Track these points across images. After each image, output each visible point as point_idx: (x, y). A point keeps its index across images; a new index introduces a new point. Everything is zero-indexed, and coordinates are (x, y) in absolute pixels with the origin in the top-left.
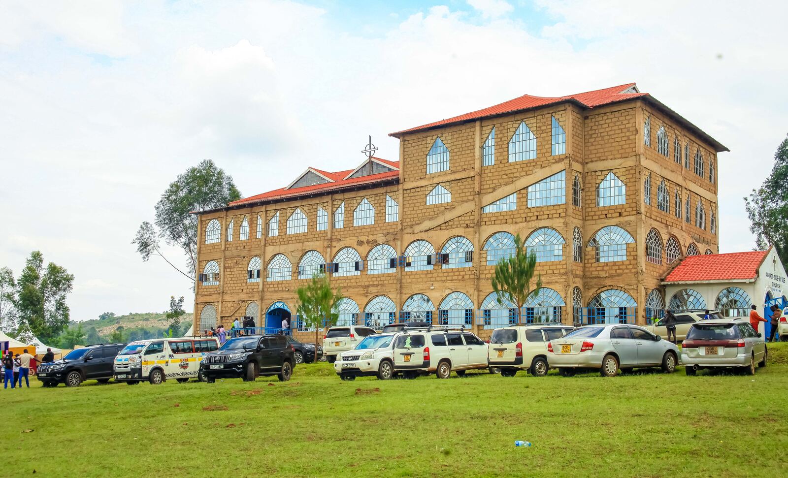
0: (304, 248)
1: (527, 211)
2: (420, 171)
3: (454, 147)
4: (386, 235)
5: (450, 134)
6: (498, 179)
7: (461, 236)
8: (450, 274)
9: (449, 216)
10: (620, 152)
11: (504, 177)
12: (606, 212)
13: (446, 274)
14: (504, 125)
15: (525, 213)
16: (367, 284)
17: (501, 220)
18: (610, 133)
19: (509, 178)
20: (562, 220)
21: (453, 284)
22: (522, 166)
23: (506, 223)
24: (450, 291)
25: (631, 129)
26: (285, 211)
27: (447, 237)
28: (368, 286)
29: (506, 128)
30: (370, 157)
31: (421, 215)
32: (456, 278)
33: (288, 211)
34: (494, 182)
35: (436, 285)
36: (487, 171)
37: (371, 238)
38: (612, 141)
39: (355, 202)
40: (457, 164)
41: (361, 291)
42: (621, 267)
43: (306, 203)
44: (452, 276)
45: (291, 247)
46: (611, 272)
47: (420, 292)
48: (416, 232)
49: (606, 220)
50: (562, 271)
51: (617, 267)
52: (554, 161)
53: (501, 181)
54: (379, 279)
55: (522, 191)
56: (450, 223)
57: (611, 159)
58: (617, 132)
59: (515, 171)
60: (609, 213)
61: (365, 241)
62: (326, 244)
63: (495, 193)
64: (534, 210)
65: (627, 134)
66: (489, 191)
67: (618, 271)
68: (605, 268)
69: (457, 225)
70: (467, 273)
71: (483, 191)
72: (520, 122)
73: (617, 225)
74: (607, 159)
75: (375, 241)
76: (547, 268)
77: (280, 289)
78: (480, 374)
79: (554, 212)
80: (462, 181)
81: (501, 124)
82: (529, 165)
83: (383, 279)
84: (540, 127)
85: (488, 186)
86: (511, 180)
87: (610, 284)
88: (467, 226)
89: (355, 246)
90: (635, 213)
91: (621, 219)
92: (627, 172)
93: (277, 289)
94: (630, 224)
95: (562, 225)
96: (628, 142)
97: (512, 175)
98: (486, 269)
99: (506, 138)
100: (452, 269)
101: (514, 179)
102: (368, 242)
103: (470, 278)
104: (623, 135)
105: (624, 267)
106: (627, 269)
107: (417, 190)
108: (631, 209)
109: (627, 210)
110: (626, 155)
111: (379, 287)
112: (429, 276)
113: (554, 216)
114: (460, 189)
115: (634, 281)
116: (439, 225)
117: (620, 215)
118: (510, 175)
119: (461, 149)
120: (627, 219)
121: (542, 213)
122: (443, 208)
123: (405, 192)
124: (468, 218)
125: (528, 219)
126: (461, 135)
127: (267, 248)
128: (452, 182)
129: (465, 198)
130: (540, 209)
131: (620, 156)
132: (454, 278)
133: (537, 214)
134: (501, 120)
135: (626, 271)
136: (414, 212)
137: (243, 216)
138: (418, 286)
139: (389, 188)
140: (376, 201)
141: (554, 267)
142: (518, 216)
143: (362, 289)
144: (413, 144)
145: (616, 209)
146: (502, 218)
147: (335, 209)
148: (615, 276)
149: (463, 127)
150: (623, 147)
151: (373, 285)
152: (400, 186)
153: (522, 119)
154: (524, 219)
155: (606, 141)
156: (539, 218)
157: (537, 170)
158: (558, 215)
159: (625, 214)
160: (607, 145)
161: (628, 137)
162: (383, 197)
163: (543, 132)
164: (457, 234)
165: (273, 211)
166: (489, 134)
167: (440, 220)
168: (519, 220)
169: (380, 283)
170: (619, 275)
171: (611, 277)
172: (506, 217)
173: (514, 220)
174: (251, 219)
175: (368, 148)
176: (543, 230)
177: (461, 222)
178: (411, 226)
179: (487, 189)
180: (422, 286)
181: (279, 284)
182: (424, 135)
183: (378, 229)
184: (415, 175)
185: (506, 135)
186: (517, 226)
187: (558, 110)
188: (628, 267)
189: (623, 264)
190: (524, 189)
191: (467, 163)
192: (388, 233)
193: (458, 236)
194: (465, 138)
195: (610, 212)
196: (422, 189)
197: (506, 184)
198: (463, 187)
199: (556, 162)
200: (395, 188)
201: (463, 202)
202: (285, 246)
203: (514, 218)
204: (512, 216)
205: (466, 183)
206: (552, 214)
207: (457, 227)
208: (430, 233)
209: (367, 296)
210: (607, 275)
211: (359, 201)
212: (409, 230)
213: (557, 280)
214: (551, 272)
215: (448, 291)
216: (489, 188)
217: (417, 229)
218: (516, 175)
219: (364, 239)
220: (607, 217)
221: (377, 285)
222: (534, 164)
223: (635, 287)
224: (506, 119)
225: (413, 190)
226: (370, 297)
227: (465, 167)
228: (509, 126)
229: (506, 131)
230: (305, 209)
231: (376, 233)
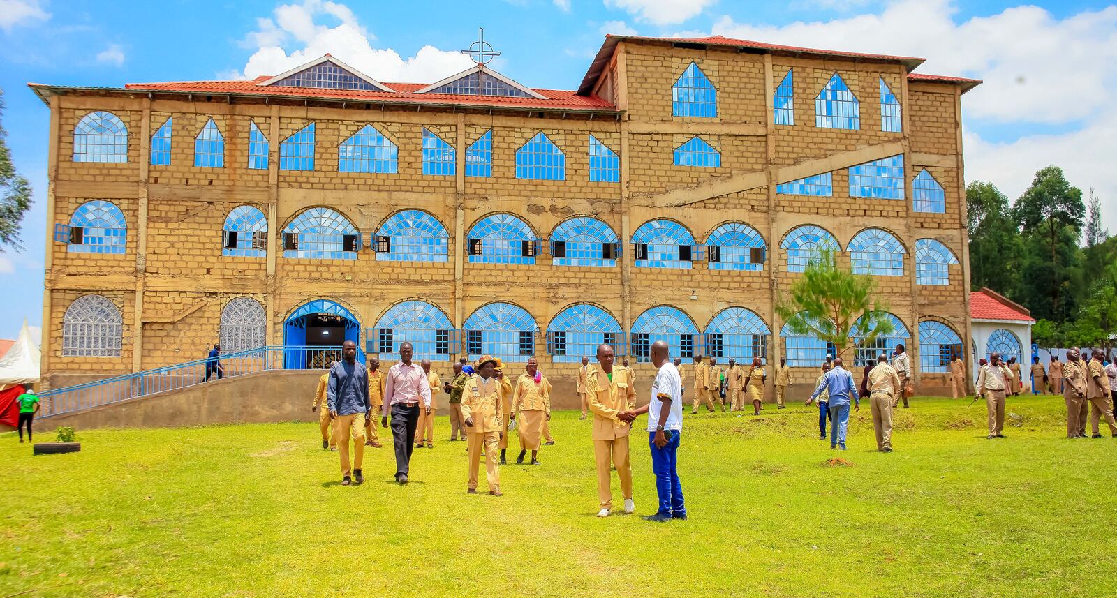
0: (393, 202)
1: (849, 201)
2: (660, 109)
3: (726, 85)
4: (591, 202)
5: (716, 63)
6: (802, 148)
7: (743, 223)
8: (725, 279)
9: (720, 188)
10: (936, 146)
11: (812, 146)
12: (922, 220)
13: (719, 279)
14: (808, 70)
15: (846, 203)
16: (555, 281)
17: (810, 208)
18: (923, 119)
19: (820, 149)
20: (903, 222)
21: (730, 295)
22: (840, 136)
23: (817, 213)
24: (727, 306)
25: (949, 120)
26: (335, 126)
27: (719, 221)
28: (558, 285)
29: (811, 75)
30: (481, 65)
31: (666, 179)
32: (737, 285)
33: (343, 127)
34: (795, 150)
35: (701, 293)
36: (782, 132)
37: (559, 203)
38: (926, 129)
39: (518, 135)
40: (732, 112)
41: (542, 292)
42: (943, 293)
43: (395, 119)
44: (729, 282)
45: (357, 196)
46: (931, 298)
47: (669, 303)
48: (658, 204)
49: (922, 231)
50: (906, 291)
51: (938, 293)
52: (886, 139)
53: (807, 151)
54: (580, 275)
55: (841, 172)
56: (723, 200)
57: (926, 153)
58: (932, 119)
59: (830, 141)
60: (925, 222)
61: (547, 208)
62: (450, 200)
63: (798, 167)
64: (862, 201)
65: (945, 125)
66: (787, 162)
67: (941, 298)
68: (924, 293)
69: (736, 205)
70: (756, 279)
71: (780, 161)
72: (832, 73)
73: (936, 239)
74: (919, 152)
75: (570, 210)
76: (883, 284)
77: (327, 275)
79: (890, 208)
80: (741, 138)
81: (804, 68)
82: (849, 136)
83: (588, 275)
84: (863, 87)
85: (787, 155)
86: (823, 152)
87: (931, 314)
88: (753, 209)
89: (525, 214)
90: (958, 226)
91: (941, 232)
92: (946, 174)
93: (316, 275)
94: (952, 240)
95: (902, 227)
96: (945, 135)
97: (824, 146)
98: (787, 278)
99: (812, 91)
100: (729, 272)
101: (828, 153)
102: (553, 210)
103: (760, 288)
104: (939, 125)
105: (947, 294)
106: (951, 296)
107: (655, 137)
108: (952, 221)
109: (948, 221)
110: (945, 152)
111: (581, 290)
112: (685, 278)
113: (891, 214)
114: (738, 151)
115: (960, 312)
116: (703, 201)
117: (939, 226)
118: (821, 146)
119: (737, 91)
120: (948, 232)
121: (872, 207)
122: (708, 175)
123: (633, 137)
124: (754, 197)
125: (851, 212)
126: (737, 69)
127: (282, 191)
128: (723, 137)
129: (749, 166)
130: (866, 198)
131: (936, 151)
132: (732, 285)
133: (866, 207)
134: (803, 63)
135: (949, 298)
136: (651, 172)
137: (205, 118)
138: (665, 293)
139: (596, 125)
140: (569, 143)
141: (894, 284)
142: (837, 206)
143: (541, 290)
144: (645, 63)
145: (934, 218)
146: (810, 204)
148: (937, 304)
149: (739, 57)
150: (940, 140)
151: (568, 285)
152: (624, 126)
153: (837, 71)
154: (846, 212)
155: (918, 129)
156: (868, 213)
157: (862, 147)
158: (895, 214)
159: (945, 226)
160: (919, 134)
161: (946, 128)
162: (582, 137)
163: (869, 95)
164: (736, 217)
165: (299, 121)
166: (784, 78)
167: (705, 193)
168: (837, 213)
169: (583, 281)
170: (941, 303)
171: (931, 304)
172: (817, 205)
173: (831, 211)
174: (231, 128)
176: (874, 231)
177: (742, 201)
178: (649, 195)
179: (784, 158)
180: (672, 293)
181: (321, 264)
182: (668, 52)
183: (573, 189)
184: (652, 113)
185: (811, 86)
186: (837, 221)
187: (889, 71)
188: (953, 294)
189: (946, 290)
190: (843, 169)
191: (749, 113)
192: (598, 200)
193: (737, 222)
194: (744, 75)
195: (927, 220)
196: (665, 138)
197: (816, 157)
198: (743, 149)
199: (890, 141)
200: (611, 127)
201: (746, 171)
202: (341, 194)
203: (828, 209)
204: (827, 205)
205: (749, 143)
206: (888, 211)
207: (735, 208)
208: (687, 211)
209: (555, 303)
210: (926, 302)
211: (530, 136)
212: (643, 201)
213: (899, 302)
214: (889, 290)
215: (722, 306)
216: (788, 158)
217: (661, 200)
218: (830, 147)
219: (546, 203)
220: (922, 227)
221: (577, 286)
222: (858, 137)
223: (962, 319)
224: (811, 64)
225: (649, 137)
226: (563, 304)
227: (747, 119)
228: (816, 75)
229: (812, 81)
230: (391, 129)
231: (572, 195)
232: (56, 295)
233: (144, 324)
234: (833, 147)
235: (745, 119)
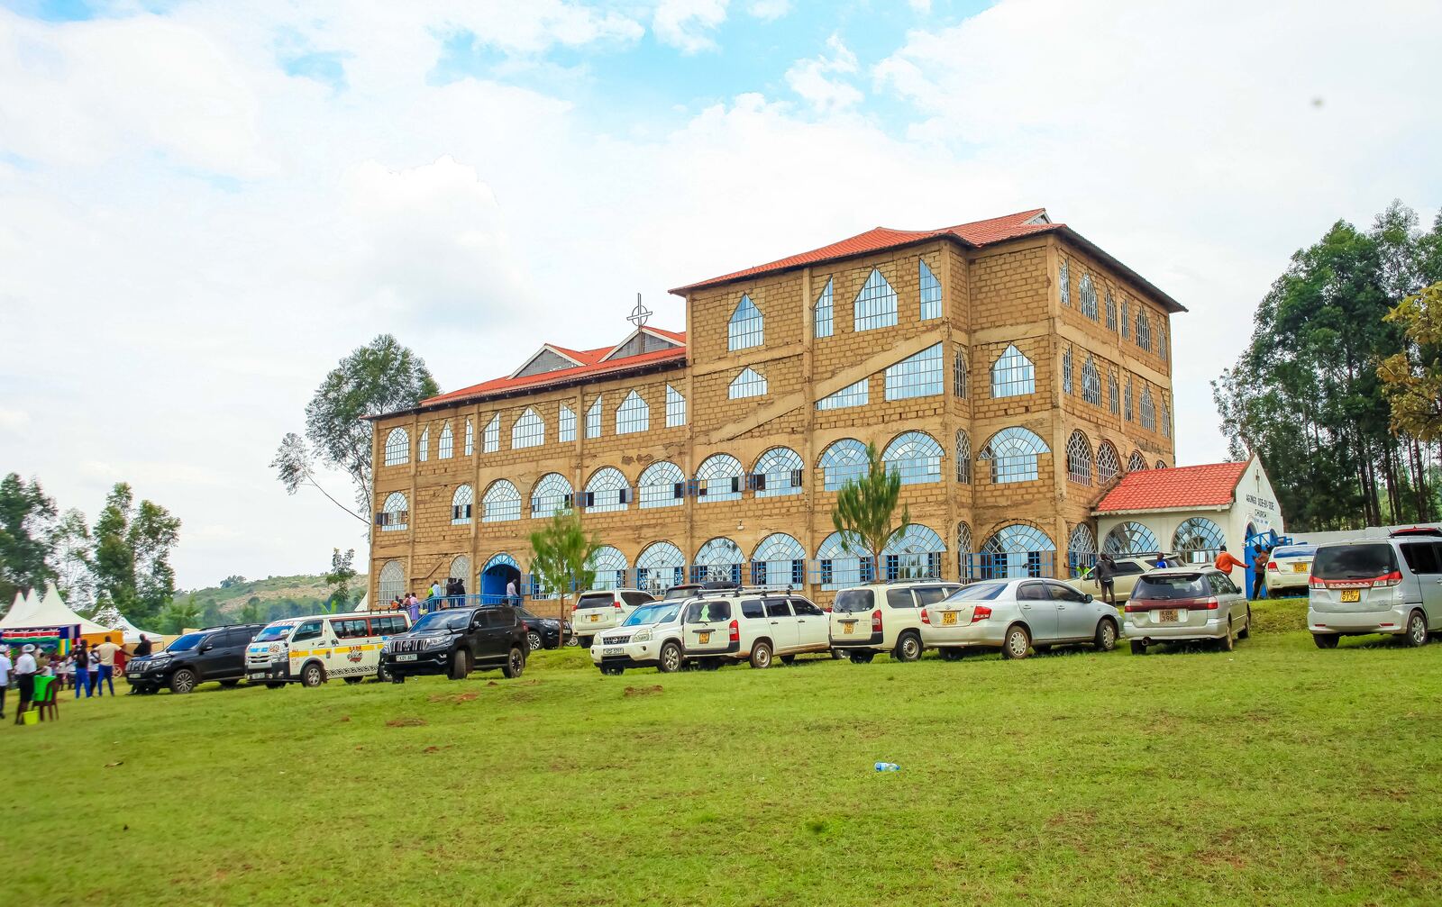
0: (539, 469)
1: (884, 406)
2: (717, 347)
3: (771, 309)
4: (666, 447)
5: (764, 289)
6: (839, 358)
7: (784, 447)
8: (768, 506)
9: (764, 415)
10: (1025, 313)
11: (848, 354)
12: (1006, 406)
13: (762, 506)
14: (846, 274)
15: (881, 409)
16: (639, 523)
17: (845, 420)
18: (1008, 285)
19: (856, 355)
20: (938, 420)
21: (773, 521)
22: (876, 336)
23: (853, 425)
24: (769, 533)
25: (1040, 279)
26: (508, 413)
27: (762, 449)
28: (641, 527)
29: (850, 278)
30: (641, 326)
31: (721, 415)
32: (777, 511)
33: (514, 413)
34: (833, 361)
35: (747, 523)
36: (821, 346)
37: (644, 452)
38: (1012, 296)
39: (617, 396)
40: (776, 336)
41: (630, 534)
42: (1030, 490)
44: (771, 509)
45: (520, 468)
46: (1015, 498)
47: (722, 534)
48: (713, 441)
49: (1005, 419)
50: (941, 498)
51: (1023, 491)
52: (924, 328)
53: (843, 360)
54: (657, 516)
55: (877, 376)
56: (767, 427)
57: (1011, 325)
58: (1019, 283)
59: (865, 344)
60: (1010, 408)
61: (635, 458)
62: (574, 462)
63: (835, 379)
64: (896, 404)
65: (1035, 286)
66: (825, 376)
67: (1027, 497)
69: (777, 430)
70: (794, 503)
71: (815, 377)
72: (870, 269)
73: (1022, 426)
74: (1005, 325)
75: (650, 457)
76: (918, 493)
77: (504, 534)
78: (818, 660)
79: (926, 407)
80: (784, 361)
81: (842, 272)
82: (886, 335)
83: (663, 515)
84: (902, 277)
85: (824, 369)
86: (859, 358)
87: (1014, 517)
88: (793, 431)
89: (619, 465)
90: (1049, 406)
91: (1029, 417)
92: (1036, 345)
93: (497, 534)
94: (1041, 424)
96: (1036, 298)
97: (861, 351)
98: (823, 498)
99: (850, 295)
100: (771, 498)
101: (864, 357)
102: (639, 459)
103: (798, 512)
104: (1029, 287)
105: (1035, 490)
106: (1039, 492)
107: (714, 376)
108: (1042, 401)
109: (1037, 402)
110: (1034, 318)
111: (658, 528)
112: (735, 509)
113: (927, 413)
114: (781, 374)
115: (1050, 512)
116: (750, 431)
117: (1027, 410)
118: (857, 352)
119: (781, 313)
120: (1037, 416)
121: (907, 409)
122: (755, 404)
123: (695, 380)
124: (793, 419)
125: (886, 418)
126: (781, 290)
127: (481, 470)
128: (768, 363)
129: (790, 388)
130: (903, 402)
131: (1024, 320)
132: (773, 511)
133: (901, 410)
134: (841, 267)
135: (1036, 496)
136: (710, 411)
137: (443, 422)
138: (718, 525)
139: (670, 375)
140: (651, 395)
141: (929, 492)
142: (872, 414)
143: (631, 532)
144: (708, 306)
145: (1021, 401)
146: (846, 417)
147: (586, 408)
148: (1021, 504)
149: (783, 279)
150: (1030, 306)
151: (648, 526)
152: (688, 371)
153: (875, 265)
154: (881, 419)
155: (1004, 298)
156: (903, 416)
157: (898, 343)
158: (932, 412)
159: (1034, 409)
160: (1005, 304)
161: (1036, 290)
162: (661, 388)
163: (907, 284)
164: (777, 443)
165: (490, 413)
166: (824, 288)
167: (751, 423)
168: (872, 421)
169: (659, 521)
170: (1027, 503)
171: (1016, 505)
172: (852, 417)
173: (865, 421)
174: (456, 425)
175: (636, 312)
176: (910, 435)
177: (783, 425)
178: (706, 433)
179: (822, 373)
180: (724, 525)
181: (501, 526)
182: (724, 291)
183: (654, 438)
184: (711, 354)
185: (849, 289)
186: (871, 430)
187: (928, 250)
188: (1041, 489)
189: (1033, 486)
190: (879, 372)
191: (791, 333)
192: (671, 444)
193: (779, 447)
194: (787, 295)
195: (1012, 405)
196: (722, 375)
197: (852, 365)
198: (785, 371)
199: (928, 330)
200: (680, 374)
201: (785, 393)
202: (510, 468)
203: (864, 417)
204: (862, 415)
205: (790, 364)
206: (924, 411)
207: (777, 433)
208: (735, 443)
209: (639, 543)
210: (1009, 503)
211: (624, 395)
212: (702, 439)
213: (933, 512)
214: (923, 499)
215: (765, 533)
216: (826, 372)
217: (715, 436)
218: (866, 351)
219: (633, 453)
220: (1006, 414)
221: (655, 526)
222: (894, 333)
223: (1052, 520)
224: (849, 265)
225: (708, 377)
226: (644, 543)
227: (788, 340)
228: (855, 276)
229: (850, 283)
230: (541, 408)
231: (652, 444)
232: (377, 563)
233: (413, 580)
234: (869, 350)
235: (787, 340)
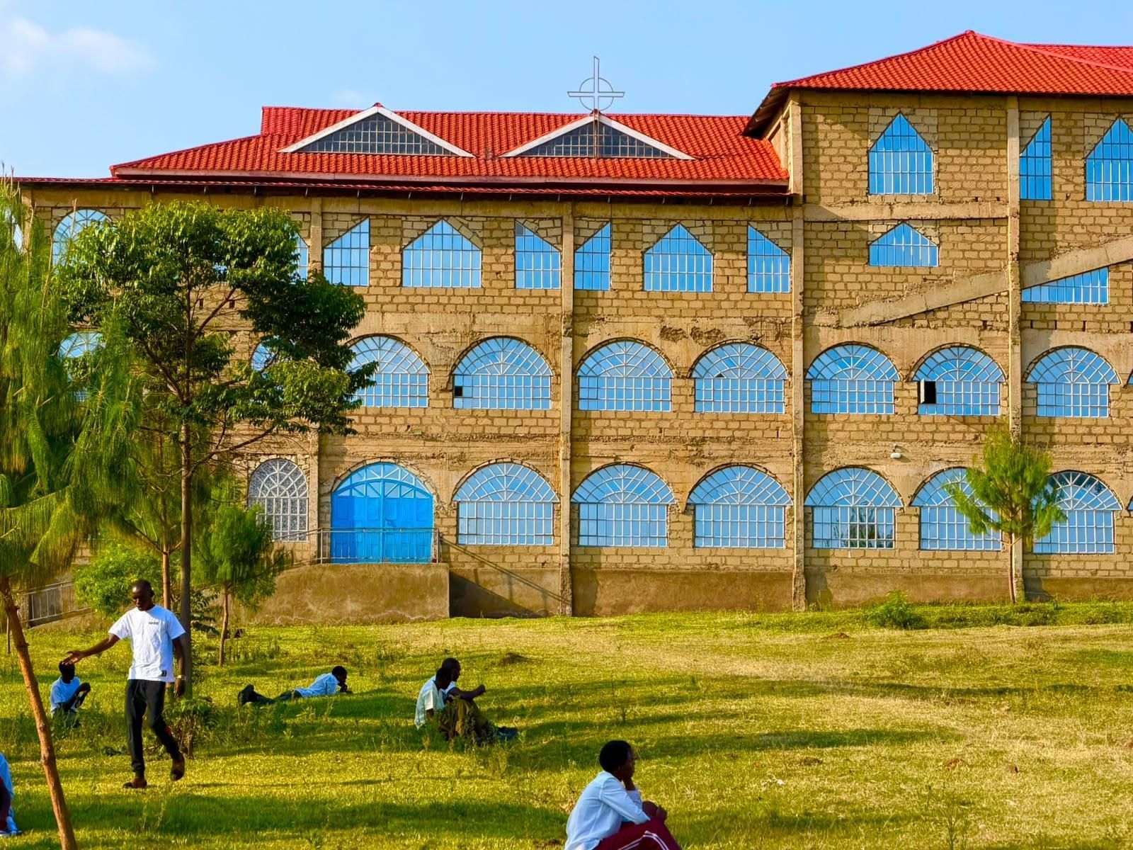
0: (476, 328)
2: (850, 185)
3: (948, 144)
4: (750, 322)
5: (934, 113)
6: (1063, 233)
7: (970, 347)
8: (942, 428)
9: (936, 298)
11: (1078, 229)
13: (933, 428)
14: (1074, 116)
15: (1129, 312)
16: (699, 434)
17: (1072, 322)
19: (1088, 233)
21: (949, 450)
22: (1121, 212)
23: (1084, 329)
24: (944, 467)
26: (397, 223)
27: (935, 345)
28: (702, 441)
29: (1080, 124)
30: (596, 112)
32: (958, 436)
33: (407, 225)
34: (1052, 237)
35: (907, 449)
36: (1036, 211)
37: (704, 324)
39: (647, 229)
40: (956, 185)
41: (680, 450)
43: (480, 213)
44: (948, 433)
45: (427, 321)
47: (861, 463)
48: (845, 323)
53: (1070, 237)
54: (734, 425)
55: (1123, 268)
56: (941, 315)
59: (1106, 221)
61: (688, 332)
62: (556, 325)
63: (1056, 262)
66: (1039, 255)
69: (959, 320)
70: (987, 428)
71: (1028, 255)
72: (1113, 118)
75: (719, 334)
77: (386, 429)
81: (1068, 114)
83: (744, 425)
85: (1038, 245)
86: (1095, 238)
88: (985, 326)
89: (656, 341)
93: (372, 429)
97: (1097, 230)
98: (1035, 424)
99: (1080, 147)
100: (949, 418)
101: (1102, 238)
102: (696, 334)
107: (843, 227)
111: (734, 446)
112: (883, 427)
114: (964, 241)
116: (911, 317)
118: (1091, 229)
119: (966, 152)
122: (920, 278)
123: (808, 227)
124: (988, 308)
126: (966, 120)
128: (942, 223)
129: (980, 264)
132: (952, 436)
134: (1068, 106)
138: (854, 449)
139: (758, 212)
140: (718, 239)
142: (1115, 317)
143: (680, 447)
144: (830, 119)
146: (1073, 317)
147: (581, 241)
151: (717, 440)
152: (797, 213)
153: (1120, 114)
154: (1128, 327)
162: (738, 230)
164: (960, 339)
165: (348, 218)
166: (1038, 129)
168: (1114, 327)
169: (738, 434)
172: (1083, 317)
173: (1105, 325)
177: (969, 316)
179: (1035, 250)
180: (864, 449)
181: (380, 414)
182: (862, 102)
183: (725, 305)
184: (839, 192)
185: (1079, 140)
186: (1113, 340)
190: (1125, 262)
191: (983, 185)
192: (761, 319)
193: (961, 345)
194: (977, 129)
196: (857, 227)
197: (1084, 247)
198: (973, 238)
200: (780, 214)
201: (976, 270)
202: (406, 318)
203: (1103, 321)
204: (1099, 317)
205: (982, 230)
207: (959, 325)
208: (887, 332)
209: (699, 465)
211: (663, 230)
212: (824, 318)
215: (937, 466)
216: (1041, 249)
217: (851, 318)
218: (1106, 230)
219: (685, 324)
221: (729, 441)
224: (1081, 106)
225: (834, 227)
226: (710, 466)
227: (979, 194)
228: (1087, 122)
229: (1080, 132)
230: (472, 225)
231: (722, 313)
234: (1111, 230)
235: (975, 194)
